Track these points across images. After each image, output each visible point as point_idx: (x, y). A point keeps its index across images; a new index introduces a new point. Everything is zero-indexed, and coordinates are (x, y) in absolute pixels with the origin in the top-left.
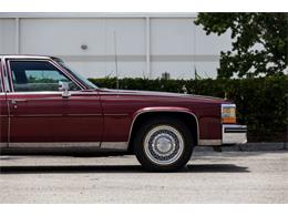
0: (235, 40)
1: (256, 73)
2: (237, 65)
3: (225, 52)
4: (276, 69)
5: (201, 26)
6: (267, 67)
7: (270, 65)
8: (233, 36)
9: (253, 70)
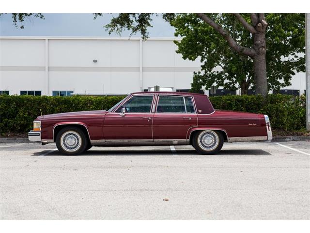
0: (203, 64)
1: (218, 86)
2: (204, 81)
3: (197, 72)
4: (231, 83)
5: (181, 55)
6: (225, 82)
7: (227, 81)
8: (202, 61)
9: (215, 84)
